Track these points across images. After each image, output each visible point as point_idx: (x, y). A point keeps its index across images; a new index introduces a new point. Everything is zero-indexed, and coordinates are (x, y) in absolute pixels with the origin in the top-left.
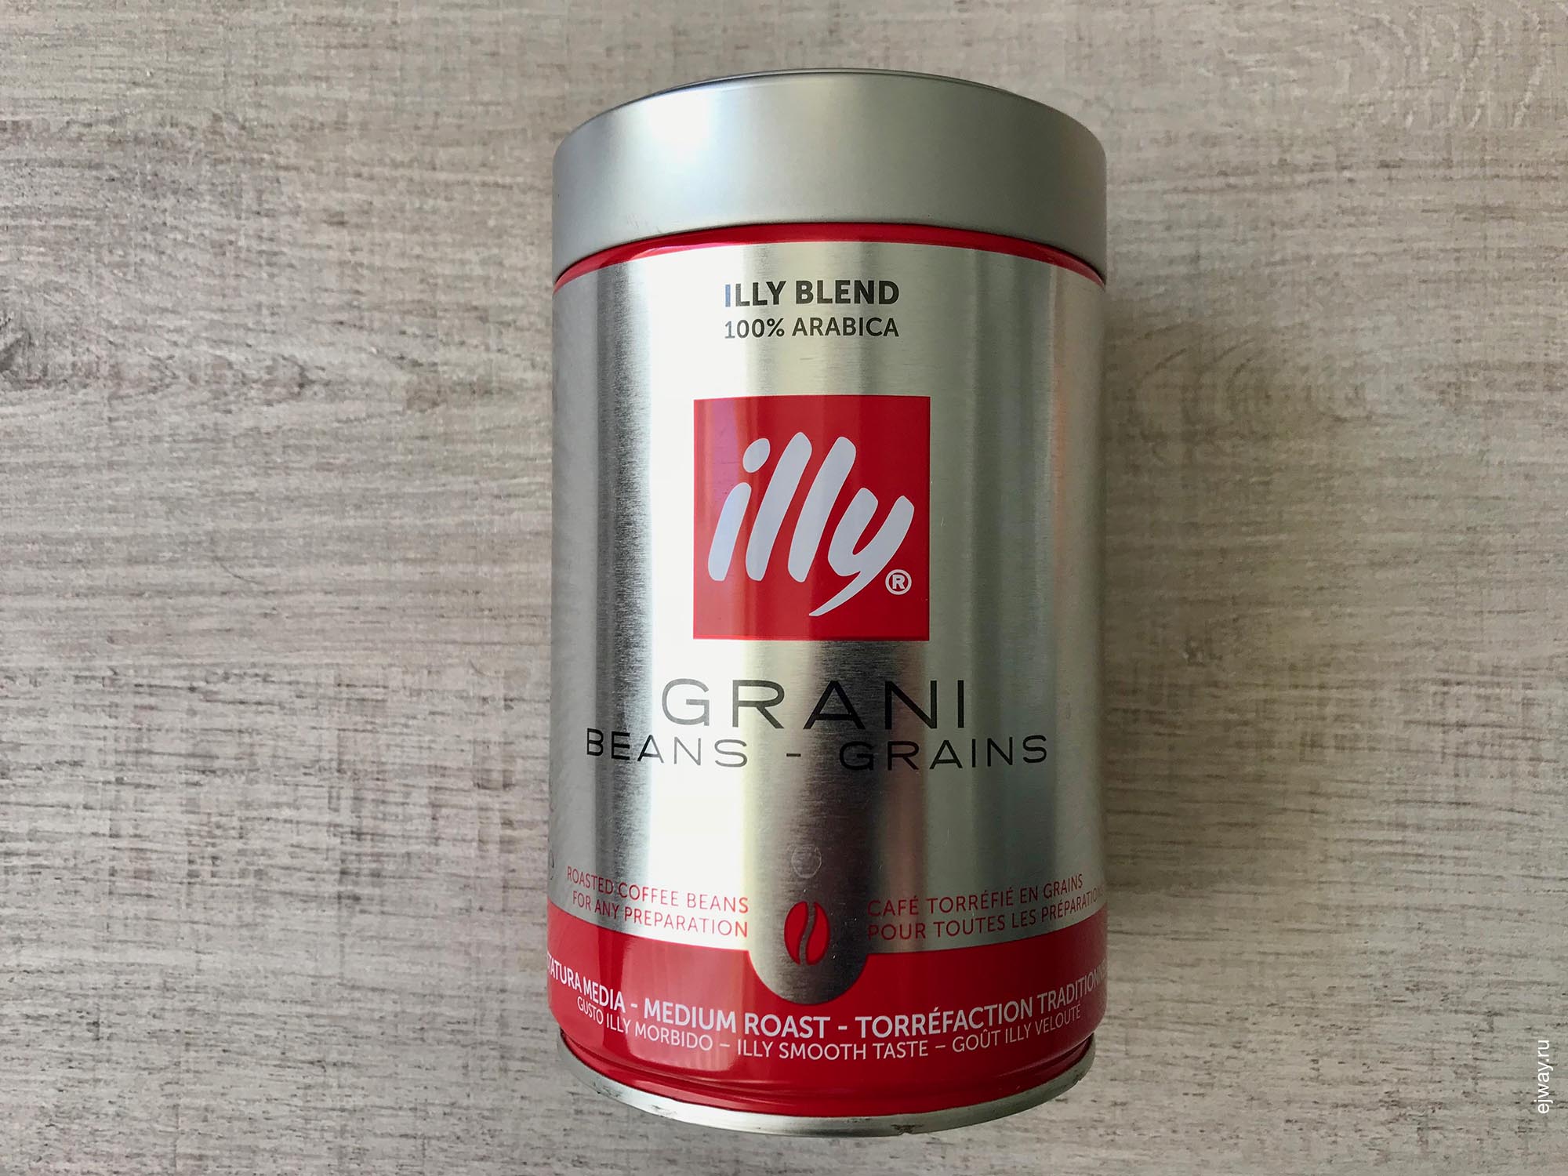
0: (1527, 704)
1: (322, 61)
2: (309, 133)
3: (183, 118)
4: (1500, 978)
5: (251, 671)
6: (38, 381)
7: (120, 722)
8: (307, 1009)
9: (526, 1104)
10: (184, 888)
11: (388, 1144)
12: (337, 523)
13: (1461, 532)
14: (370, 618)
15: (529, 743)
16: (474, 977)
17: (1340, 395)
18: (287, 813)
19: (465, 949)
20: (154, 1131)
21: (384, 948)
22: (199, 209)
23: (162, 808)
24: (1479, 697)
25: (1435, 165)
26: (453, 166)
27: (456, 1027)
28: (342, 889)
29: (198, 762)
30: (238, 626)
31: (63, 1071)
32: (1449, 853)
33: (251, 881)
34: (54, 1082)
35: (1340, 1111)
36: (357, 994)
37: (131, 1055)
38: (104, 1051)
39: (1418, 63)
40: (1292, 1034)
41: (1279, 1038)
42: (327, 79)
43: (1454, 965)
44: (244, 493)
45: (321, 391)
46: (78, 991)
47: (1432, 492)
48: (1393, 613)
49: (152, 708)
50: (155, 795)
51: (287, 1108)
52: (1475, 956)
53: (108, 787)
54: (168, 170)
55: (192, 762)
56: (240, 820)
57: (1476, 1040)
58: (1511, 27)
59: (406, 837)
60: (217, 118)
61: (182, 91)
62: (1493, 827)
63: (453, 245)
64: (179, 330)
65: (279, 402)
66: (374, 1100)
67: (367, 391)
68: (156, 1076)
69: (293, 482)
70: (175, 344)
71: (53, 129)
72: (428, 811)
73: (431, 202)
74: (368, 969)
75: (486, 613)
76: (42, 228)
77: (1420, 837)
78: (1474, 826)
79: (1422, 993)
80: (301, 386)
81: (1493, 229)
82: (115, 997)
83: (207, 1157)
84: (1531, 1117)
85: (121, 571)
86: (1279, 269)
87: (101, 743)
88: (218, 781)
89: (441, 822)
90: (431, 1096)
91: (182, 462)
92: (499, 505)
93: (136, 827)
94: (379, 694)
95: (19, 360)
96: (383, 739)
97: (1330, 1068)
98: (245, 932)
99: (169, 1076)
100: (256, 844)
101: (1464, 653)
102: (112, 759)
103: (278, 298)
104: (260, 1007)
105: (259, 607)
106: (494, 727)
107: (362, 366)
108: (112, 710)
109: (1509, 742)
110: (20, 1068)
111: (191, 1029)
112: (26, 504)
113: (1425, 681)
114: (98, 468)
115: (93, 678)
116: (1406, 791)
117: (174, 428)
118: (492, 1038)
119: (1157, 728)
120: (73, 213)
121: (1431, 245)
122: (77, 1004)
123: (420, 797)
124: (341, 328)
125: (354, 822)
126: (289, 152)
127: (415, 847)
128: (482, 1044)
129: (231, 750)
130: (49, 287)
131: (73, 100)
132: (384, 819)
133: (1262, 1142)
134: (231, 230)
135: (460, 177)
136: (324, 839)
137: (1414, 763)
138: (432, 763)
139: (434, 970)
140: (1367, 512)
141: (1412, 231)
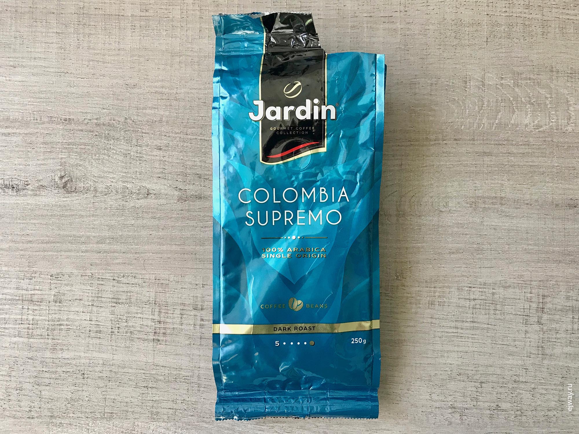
0: (493, 294)
1: (156, 103)
2: (151, 123)
3: (117, 119)
4: (484, 372)
5: (131, 275)
6: (73, 191)
7: (93, 288)
8: (143, 372)
9: (205, 400)
10: (110, 336)
11: (165, 411)
12: (157, 233)
13: (475, 244)
14: (165, 261)
15: (208, 297)
16: (191, 364)
17: (441, 204)
18: (139, 315)
19: (189, 355)
20: (99, 405)
21: (166, 354)
22: (120, 144)
23: (104, 313)
24: (479, 291)
25: (469, 140)
26: (192, 134)
27: (186, 378)
28: (155, 337)
29: (115, 300)
30: (128, 262)
31: (73, 388)
32: (470, 336)
33: (129, 334)
34: (70, 391)
35: (437, 409)
36: (158, 368)
37: (93, 383)
38: (85, 382)
39: (466, 110)
40: (424, 387)
41: (420, 388)
42: (157, 108)
43: (471, 368)
44: (131, 224)
45: (154, 197)
46: (79, 364)
47: (467, 233)
48: (456, 267)
49: (102, 285)
50: (102, 309)
51: (137, 400)
52: (477, 366)
53: (89, 307)
54: (112, 133)
55: (113, 300)
56: (126, 317)
57: (477, 390)
58: (492, 102)
59: (173, 323)
60: (126, 119)
61: (117, 111)
62: (483, 329)
63: (192, 156)
64: (113, 178)
65: (141, 199)
66: (161, 398)
67: (166, 197)
68: (100, 389)
69: (145, 222)
70: (112, 182)
71: (80, 121)
72: (180, 316)
73: (186, 144)
74: (161, 360)
75: (198, 260)
76: (76, 148)
77: (461, 331)
78: (477, 328)
79: (461, 376)
80: (148, 195)
81: (486, 159)
82: (89, 366)
83: (114, 413)
84: (494, 414)
85: (95, 246)
86: (425, 168)
87: (88, 294)
88: (120, 306)
89: (183, 319)
90: (178, 397)
91: (113, 215)
92: (202, 229)
93: (97, 318)
94: (167, 282)
95: (69, 185)
96: (168, 295)
97: (435, 397)
98: (126, 349)
99: (104, 389)
100: (130, 324)
101: (476, 279)
102: (90, 299)
103: (142, 169)
104: (130, 371)
105: (134, 257)
106: (199, 293)
107: (165, 190)
108: (91, 285)
109: (488, 305)
110: (60, 387)
111: (110, 376)
112: (69, 226)
113: (464, 286)
114: (89, 216)
115: (86, 276)
116: (458, 318)
117: (111, 205)
118: (196, 381)
119: (387, 298)
120: (85, 144)
121: (468, 162)
122: (78, 368)
123: (178, 312)
124: (159, 179)
125: (159, 318)
126: (146, 129)
127: (175, 326)
128: (193, 383)
129: (124, 297)
130: (77, 165)
131: (86, 113)
132: (167, 318)
133: (415, 417)
134: (129, 150)
135: (194, 137)
136: (150, 323)
137: (461, 310)
138: (181, 302)
139: (179, 361)
140: (449, 238)
141: (463, 158)
